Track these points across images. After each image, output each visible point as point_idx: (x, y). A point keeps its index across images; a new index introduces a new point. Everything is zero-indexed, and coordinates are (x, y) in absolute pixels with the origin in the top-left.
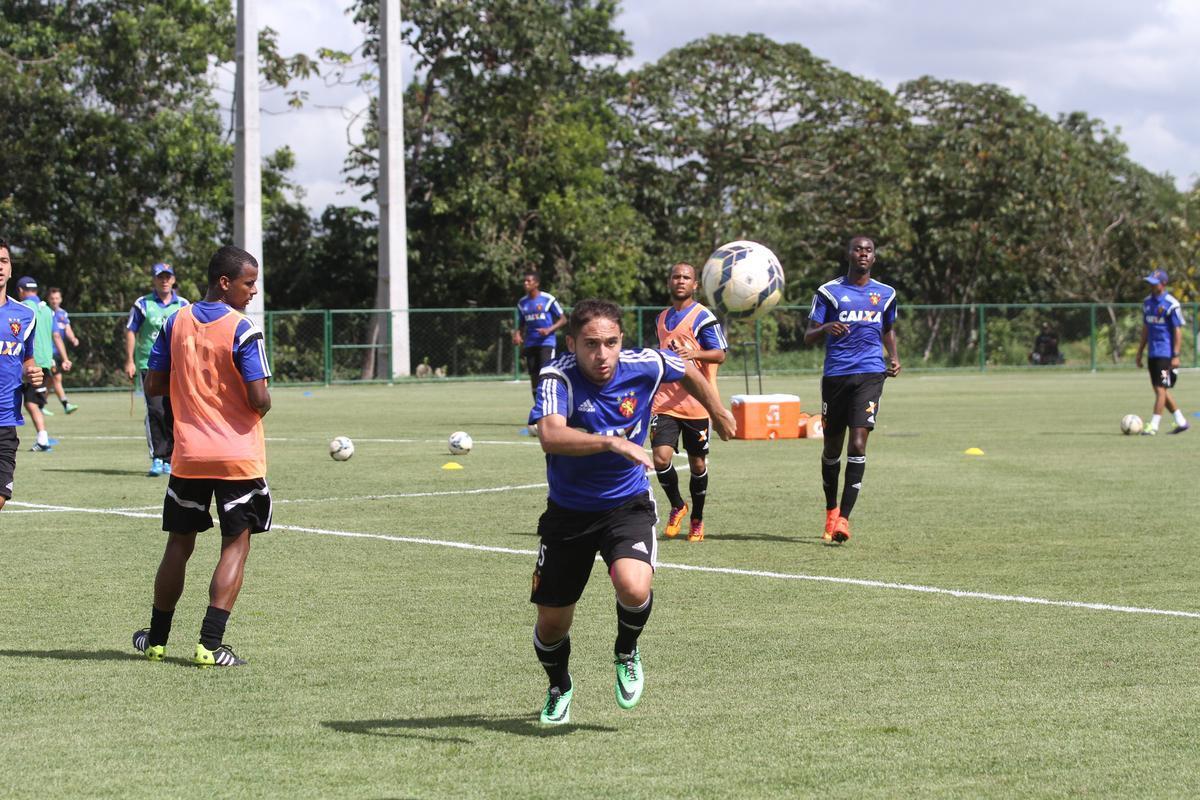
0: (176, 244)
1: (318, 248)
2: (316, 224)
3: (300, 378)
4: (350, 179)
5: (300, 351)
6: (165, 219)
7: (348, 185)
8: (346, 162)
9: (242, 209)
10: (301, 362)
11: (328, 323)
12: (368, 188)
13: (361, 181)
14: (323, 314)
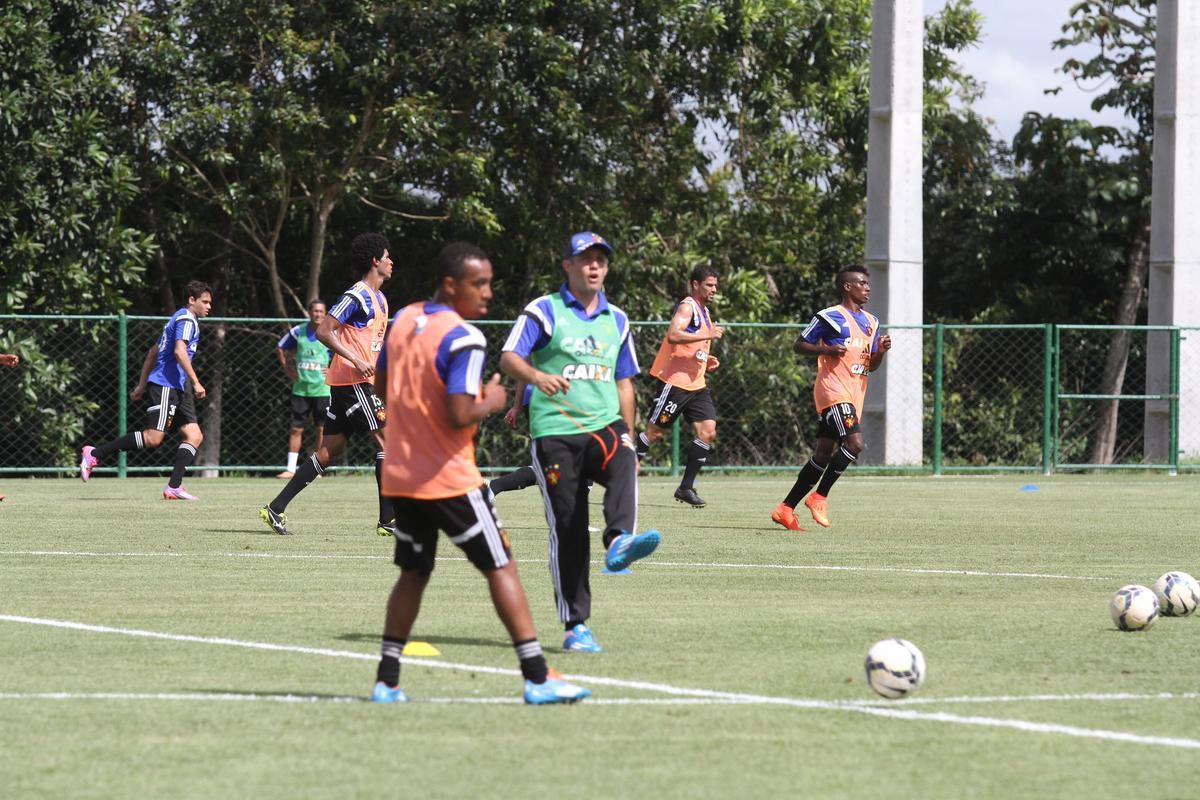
0: (733, 186)
1: (1005, 197)
2: (1003, 151)
3: (967, 456)
4: (1072, 64)
5: (969, 404)
6: (712, 137)
7: (1069, 76)
8: (1065, 28)
9: (886, 120)
10: (969, 426)
11: (1052, 350)
12: (1107, 83)
13: (1092, 69)
14: (1043, 332)
